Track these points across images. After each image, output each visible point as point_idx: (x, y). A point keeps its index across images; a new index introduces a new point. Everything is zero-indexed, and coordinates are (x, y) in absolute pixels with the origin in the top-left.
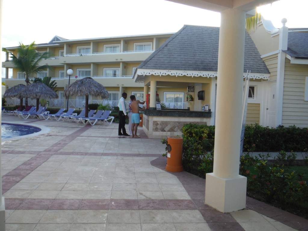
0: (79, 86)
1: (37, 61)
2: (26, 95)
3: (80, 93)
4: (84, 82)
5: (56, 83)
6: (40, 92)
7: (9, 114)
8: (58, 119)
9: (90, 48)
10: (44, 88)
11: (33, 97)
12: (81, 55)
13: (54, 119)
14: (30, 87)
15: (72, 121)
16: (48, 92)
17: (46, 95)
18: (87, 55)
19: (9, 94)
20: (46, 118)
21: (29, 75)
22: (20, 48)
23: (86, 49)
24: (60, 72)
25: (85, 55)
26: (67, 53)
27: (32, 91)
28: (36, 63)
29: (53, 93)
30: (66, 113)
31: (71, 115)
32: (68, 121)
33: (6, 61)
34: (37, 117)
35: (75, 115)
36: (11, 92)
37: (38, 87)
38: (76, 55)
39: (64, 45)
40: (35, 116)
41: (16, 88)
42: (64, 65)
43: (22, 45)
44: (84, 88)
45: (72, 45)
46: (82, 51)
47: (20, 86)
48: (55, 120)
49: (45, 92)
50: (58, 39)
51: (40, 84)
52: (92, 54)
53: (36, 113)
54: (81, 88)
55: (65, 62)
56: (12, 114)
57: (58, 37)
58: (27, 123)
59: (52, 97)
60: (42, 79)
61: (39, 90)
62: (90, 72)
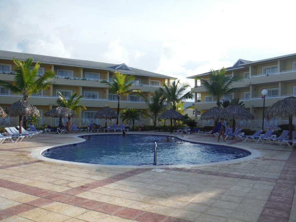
0: (283, 107)
1: (227, 85)
2: (224, 116)
3: (285, 114)
4: (288, 102)
5: (244, 105)
6: (237, 114)
7: (205, 134)
8: (257, 141)
9: (277, 67)
10: (240, 110)
11: (230, 119)
12: (268, 75)
13: (253, 140)
14: (227, 109)
15: (273, 143)
16: (245, 114)
17: (243, 117)
18: (274, 74)
19: (206, 116)
20: (244, 139)
21: (219, 98)
22: (211, 73)
23: (272, 68)
24: (245, 93)
25: (272, 74)
26: (252, 75)
27: (230, 112)
28: (226, 86)
29: (249, 115)
30: (263, 135)
31: (270, 136)
32: (269, 143)
33: (195, 87)
34: (234, 138)
35: (274, 137)
36: (207, 115)
37: (234, 109)
38: (262, 76)
39: (249, 67)
40: (231, 137)
41: (211, 110)
42: (250, 87)
43: (212, 71)
44: (289, 109)
45: (257, 66)
46: (267, 71)
47: (214, 108)
48: (254, 142)
49: (242, 114)
50: (242, 62)
51: (236, 106)
52: (279, 73)
53: (232, 134)
54: (285, 108)
55: (251, 83)
56: (208, 134)
57: (242, 60)
58: (228, 144)
59: (248, 118)
60: (230, 101)
61: (236, 111)
62: (277, 91)
